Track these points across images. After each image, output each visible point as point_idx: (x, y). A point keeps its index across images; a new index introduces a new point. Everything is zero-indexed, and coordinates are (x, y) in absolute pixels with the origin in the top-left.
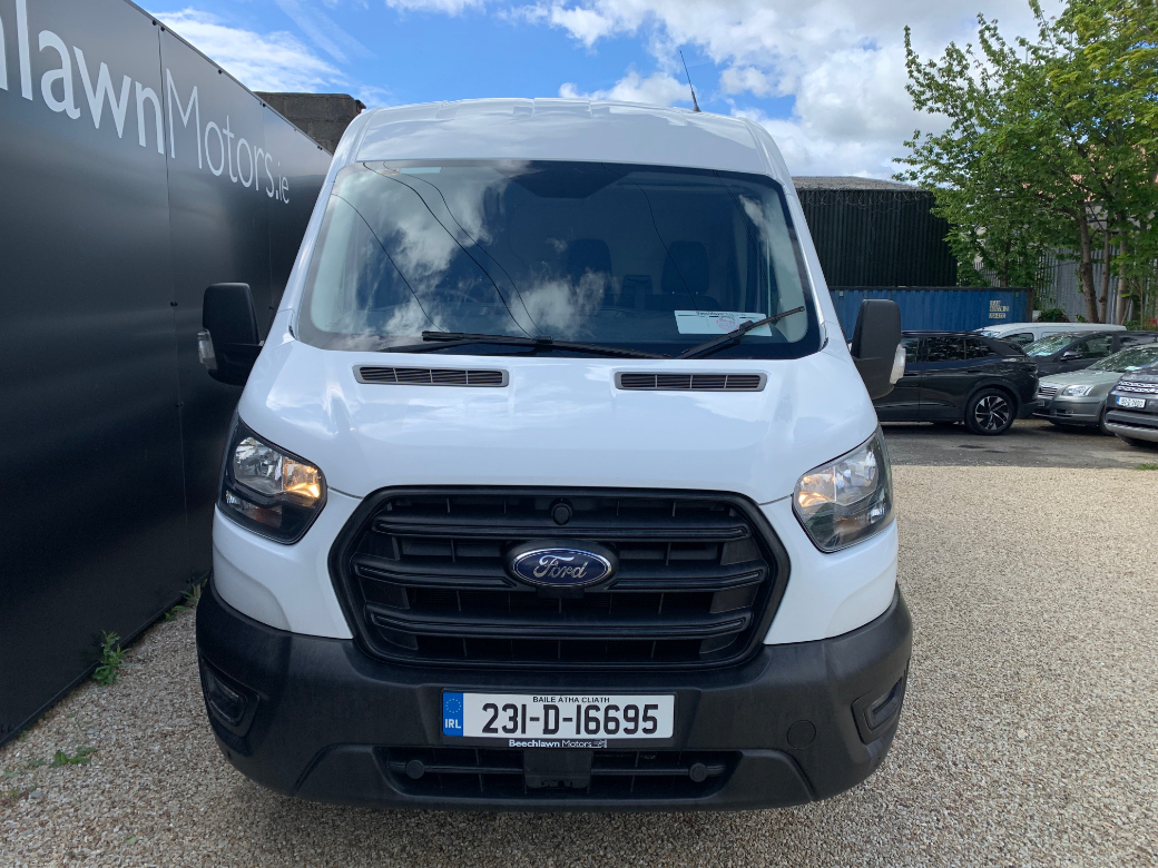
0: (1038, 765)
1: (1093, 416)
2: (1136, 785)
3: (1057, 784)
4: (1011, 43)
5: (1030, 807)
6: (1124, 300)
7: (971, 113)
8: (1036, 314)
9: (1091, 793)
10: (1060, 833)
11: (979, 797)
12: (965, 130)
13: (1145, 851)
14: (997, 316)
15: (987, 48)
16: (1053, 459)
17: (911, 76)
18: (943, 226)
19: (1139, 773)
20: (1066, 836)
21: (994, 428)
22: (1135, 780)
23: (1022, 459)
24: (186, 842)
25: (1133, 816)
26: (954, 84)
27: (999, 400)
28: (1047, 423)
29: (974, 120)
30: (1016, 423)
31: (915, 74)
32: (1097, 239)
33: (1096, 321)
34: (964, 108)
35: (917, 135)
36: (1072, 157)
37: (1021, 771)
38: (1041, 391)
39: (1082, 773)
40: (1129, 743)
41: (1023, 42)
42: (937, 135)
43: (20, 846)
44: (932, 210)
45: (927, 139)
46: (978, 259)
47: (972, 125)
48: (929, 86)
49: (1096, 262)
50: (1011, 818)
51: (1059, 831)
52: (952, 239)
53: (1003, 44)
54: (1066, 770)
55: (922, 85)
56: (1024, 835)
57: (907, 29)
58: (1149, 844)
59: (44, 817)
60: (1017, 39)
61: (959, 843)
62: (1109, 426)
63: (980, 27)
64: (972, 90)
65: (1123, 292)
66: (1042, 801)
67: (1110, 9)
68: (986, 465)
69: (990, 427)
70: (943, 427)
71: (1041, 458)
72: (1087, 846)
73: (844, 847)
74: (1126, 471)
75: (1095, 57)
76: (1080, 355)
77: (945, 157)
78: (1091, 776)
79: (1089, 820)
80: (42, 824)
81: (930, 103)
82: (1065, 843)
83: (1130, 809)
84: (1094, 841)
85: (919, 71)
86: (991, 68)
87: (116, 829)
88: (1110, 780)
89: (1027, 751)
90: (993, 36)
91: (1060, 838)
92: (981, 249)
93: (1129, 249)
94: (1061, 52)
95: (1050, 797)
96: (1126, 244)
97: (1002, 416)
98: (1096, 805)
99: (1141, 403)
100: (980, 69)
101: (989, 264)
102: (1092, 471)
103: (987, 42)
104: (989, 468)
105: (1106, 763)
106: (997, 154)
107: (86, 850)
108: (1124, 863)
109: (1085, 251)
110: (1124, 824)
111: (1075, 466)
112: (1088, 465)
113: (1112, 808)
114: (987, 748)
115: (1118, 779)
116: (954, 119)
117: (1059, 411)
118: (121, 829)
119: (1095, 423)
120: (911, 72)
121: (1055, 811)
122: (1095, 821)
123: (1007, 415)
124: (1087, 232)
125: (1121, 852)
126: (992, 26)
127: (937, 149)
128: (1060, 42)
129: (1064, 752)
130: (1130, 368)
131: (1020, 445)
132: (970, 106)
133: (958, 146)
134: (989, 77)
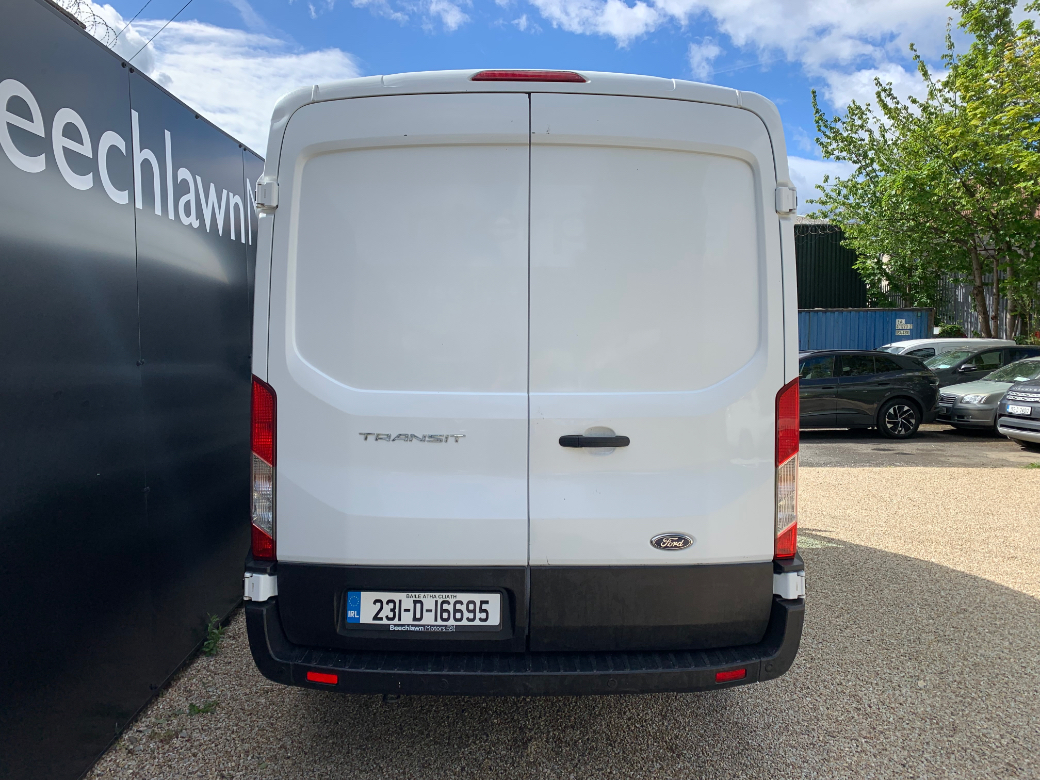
0: (933, 707)
1: (989, 421)
2: (1008, 720)
3: (948, 720)
4: (904, 101)
5: (927, 736)
6: (1014, 318)
7: (872, 160)
8: (937, 331)
9: (973, 726)
10: (948, 755)
11: (889, 730)
12: (868, 175)
13: (1012, 766)
14: (902, 333)
15: (885, 106)
16: (953, 460)
17: (819, 130)
18: (852, 256)
19: (1011, 711)
20: (953, 756)
21: (903, 432)
22: (1007, 716)
23: (926, 460)
24: (303, 765)
25: (1004, 742)
26: (856, 136)
27: (906, 408)
28: (949, 427)
29: (876, 166)
30: (922, 428)
31: (823, 128)
32: (987, 265)
33: (989, 336)
34: (865, 156)
35: (826, 179)
36: (961, 198)
37: (920, 710)
38: (942, 399)
39: (967, 712)
40: (1004, 689)
41: (914, 101)
42: (844, 178)
43: (183, 771)
44: (842, 243)
45: (835, 182)
46: (884, 283)
47: (874, 171)
48: (835, 139)
49: (987, 284)
50: (912, 744)
51: (947, 753)
52: (861, 265)
53: (898, 103)
54: (955, 710)
55: (829, 138)
56: (921, 756)
57: (814, 92)
58: (1016, 761)
59: (194, 750)
60: (910, 97)
61: (873, 761)
62: (1001, 430)
63: (877, 89)
64: (872, 140)
65: (1012, 311)
66: (935, 732)
67: (988, 72)
68: (896, 466)
69: (900, 431)
70: (858, 432)
71: (943, 459)
72: (969, 763)
73: (788, 765)
74: (1016, 469)
75: (975, 115)
76: (976, 368)
77: (851, 197)
78: (973, 714)
79: (971, 745)
80: (195, 755)
81: (836, 152)
82: (952, 760)
83: (1002, 736)
84: (974, 758)
85: (826, 126)
86: (888, 122)
87: (249, 758)
88: (988, 716)
89: (925, 696)
90: (889, 95)
91: (949, 758)
92: (887, 274)
93: (1015, 274)
94: (947, 109)
95: (942, 729)
96: (1012, 269)
97: (910, 423)
98: (977, 734)
99: (1027, 410)
100: (878, 124)
101: (894, 286)
102: (986, 471)
103: (883, 101)
104: (898, 468)
105: (986, 705)
106: (896, 195)
107: (231, 772)
108: (996, 774)
109: (977, 276)
110: (997, 747)
111: (972, 466)
112: (984, 465)
113: (988, 736)
114: (894, 694)
115: (994, 716)
116: (858, 166)
117: (959, 417)
118: (253, 757)
119: (991, 426)
120: (819, 126)
121: (945, 739)
122: (975, 746)
123: (913, 421)
124: (977, 259)
125: (994, 767)
126: (887, 87)
127: (844, 191)
128: (946, 101)
129: (953, 697)
130: (1019, 379)
131: (925, 448)
132: (871, 154)
133: (863, 188)
134: (885, 130)
